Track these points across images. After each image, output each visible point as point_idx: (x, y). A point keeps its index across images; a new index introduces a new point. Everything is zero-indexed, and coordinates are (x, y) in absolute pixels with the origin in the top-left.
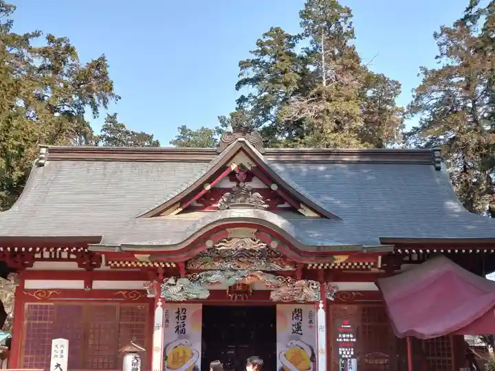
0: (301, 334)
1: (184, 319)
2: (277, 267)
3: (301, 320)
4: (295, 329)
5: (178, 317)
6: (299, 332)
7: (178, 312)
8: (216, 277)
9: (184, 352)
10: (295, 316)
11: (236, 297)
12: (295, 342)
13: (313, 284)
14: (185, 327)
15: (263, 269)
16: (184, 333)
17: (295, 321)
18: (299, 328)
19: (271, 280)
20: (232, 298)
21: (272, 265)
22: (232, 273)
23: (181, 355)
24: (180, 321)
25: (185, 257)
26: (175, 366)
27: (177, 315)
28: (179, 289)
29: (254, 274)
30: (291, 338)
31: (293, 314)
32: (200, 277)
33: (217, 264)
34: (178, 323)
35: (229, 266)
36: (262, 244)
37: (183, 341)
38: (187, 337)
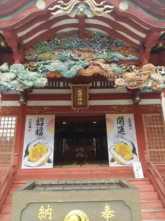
0: (125, 134)
1: (42, 125)
2: (120, 56)
3: (123, 124)
4: (120, 131)
5: (37, 124)
6: (123, 132)
7: (38, 121)
8: (55, 65)
9: (41, 149)
10: (119, 121)
11: (78, 110)
12: (120, 140)
13: (161, 70)
14: (43, 131)
15: (105, 57)
16: (42, 135)
17: (119, 125)
18: (122, 130)
19: (114, 66)
20: (75, 111)
21: (114, 54)
22: (73, 62)
23: (39, 151)
24: (39, 127)
25: (8, 22)
26: (34, 159)
27: (37, 122)
28: (13, 76)
29: (96, 62)
30: (118, 137)
31: (118, 120)
32: (38, 66)
33: (56, 53)
34: (38, 128)
35: (69, 54)
36: (108, 6)
37: (41, 141)
38: (44, 138)
